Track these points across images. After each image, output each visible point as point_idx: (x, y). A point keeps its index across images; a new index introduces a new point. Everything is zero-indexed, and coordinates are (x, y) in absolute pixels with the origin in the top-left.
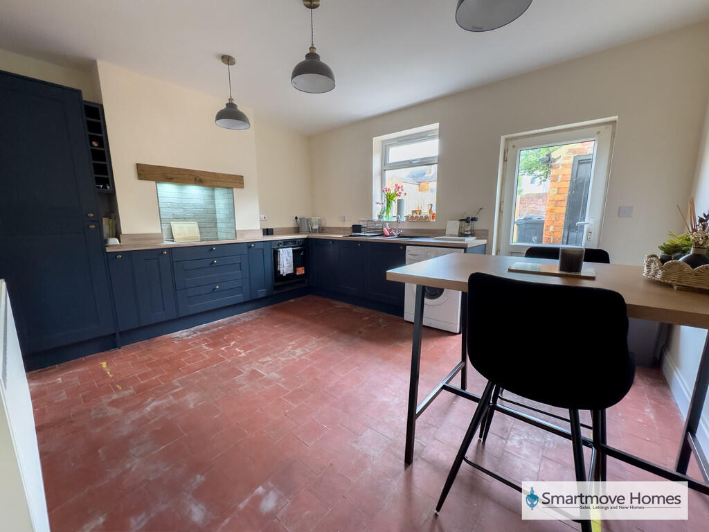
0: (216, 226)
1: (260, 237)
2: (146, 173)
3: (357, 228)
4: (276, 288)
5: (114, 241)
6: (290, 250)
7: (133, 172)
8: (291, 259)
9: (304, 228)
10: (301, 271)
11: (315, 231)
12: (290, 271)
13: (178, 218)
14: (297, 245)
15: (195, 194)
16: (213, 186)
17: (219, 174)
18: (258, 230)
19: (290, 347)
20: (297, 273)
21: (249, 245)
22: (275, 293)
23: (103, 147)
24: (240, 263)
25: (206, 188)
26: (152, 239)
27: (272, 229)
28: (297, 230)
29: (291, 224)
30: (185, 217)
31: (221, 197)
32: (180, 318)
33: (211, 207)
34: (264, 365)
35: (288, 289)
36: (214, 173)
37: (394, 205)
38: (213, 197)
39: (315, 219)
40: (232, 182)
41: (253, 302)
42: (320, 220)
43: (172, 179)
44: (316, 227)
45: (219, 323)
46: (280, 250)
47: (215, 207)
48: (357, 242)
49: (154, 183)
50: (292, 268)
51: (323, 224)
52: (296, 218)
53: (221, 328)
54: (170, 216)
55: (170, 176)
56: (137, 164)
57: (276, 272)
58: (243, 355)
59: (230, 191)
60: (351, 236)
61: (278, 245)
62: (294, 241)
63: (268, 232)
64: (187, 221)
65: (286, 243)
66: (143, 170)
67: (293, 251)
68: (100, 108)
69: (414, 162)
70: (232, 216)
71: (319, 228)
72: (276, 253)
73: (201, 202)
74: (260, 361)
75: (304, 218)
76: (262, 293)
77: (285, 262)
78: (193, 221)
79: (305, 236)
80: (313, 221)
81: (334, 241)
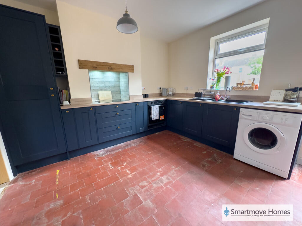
0: (120, 93)
1: (142, 99)
2: (83, 64)
3: (198, 95)
4: (149, 127)
5: (66, 103)
6: (158, 106)
7: (76, 65)
8: (158, 112)
9: (165, 94)
10: (162, 118)
11: (170, 95)
12: (157, 118)
13: (102, 89)
14: (161, 103)
15: (110, 76)
16: (118, 71)
17: (121, 64)
18: (140, 95)
19: (159, 174)
20: (161, 119)
21: (136, 104)
22: (148, 129)
23: (61, 51)
24: (131, 114)
25: (115, 73)
26: (86, 101)
27: (148, 95)
28: (161, 95)
29: (158, 92)
30: (105, 88)
31: (122, 77)
32: (100, 144)
33: (118, 83)
34: (143, 190)
35: (155, 127)
36: (118, 64)
37: (223, 80)
38: (119, 78)
39: (170, 89)
40: (127, 69)
41: (138, 135)
42: (173, 89)
43: (96, 68)
44: (170, 93)
45: (119, 146)
46: (152, 106)
47: (120, 83)
48: (199, 103)
49: (87, 70)
50: (158, 116)
51: (175, 92)
52: (160, 88)
53: (120, 150)
54: (98, 88)
55: (96, 66)
56: (79, 60)
57: (150, 119)
58: (130, 176)
59: (127, 74)
60: (194, 99)
61: (151, 104)
62: (159, 101)
63: (146, 96)
64: (106, 91)
65: (155, 103)
66: (81, 63)
67: (159, 107)
68: (58, 28)
69: (240, 51)
70: (128, 88)
71: (172, 93)
72: (150, 108)
73: (113, 80)
74: (140, 184)
75: (164, 88)
76: (142, 129)
77: (154, 113)
78: (109, 90)
79: (165, 99)
80: (169, 90)
81: (183, 102)
